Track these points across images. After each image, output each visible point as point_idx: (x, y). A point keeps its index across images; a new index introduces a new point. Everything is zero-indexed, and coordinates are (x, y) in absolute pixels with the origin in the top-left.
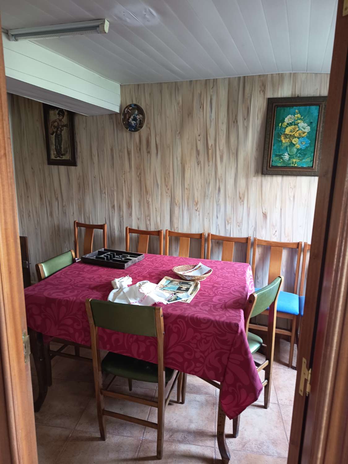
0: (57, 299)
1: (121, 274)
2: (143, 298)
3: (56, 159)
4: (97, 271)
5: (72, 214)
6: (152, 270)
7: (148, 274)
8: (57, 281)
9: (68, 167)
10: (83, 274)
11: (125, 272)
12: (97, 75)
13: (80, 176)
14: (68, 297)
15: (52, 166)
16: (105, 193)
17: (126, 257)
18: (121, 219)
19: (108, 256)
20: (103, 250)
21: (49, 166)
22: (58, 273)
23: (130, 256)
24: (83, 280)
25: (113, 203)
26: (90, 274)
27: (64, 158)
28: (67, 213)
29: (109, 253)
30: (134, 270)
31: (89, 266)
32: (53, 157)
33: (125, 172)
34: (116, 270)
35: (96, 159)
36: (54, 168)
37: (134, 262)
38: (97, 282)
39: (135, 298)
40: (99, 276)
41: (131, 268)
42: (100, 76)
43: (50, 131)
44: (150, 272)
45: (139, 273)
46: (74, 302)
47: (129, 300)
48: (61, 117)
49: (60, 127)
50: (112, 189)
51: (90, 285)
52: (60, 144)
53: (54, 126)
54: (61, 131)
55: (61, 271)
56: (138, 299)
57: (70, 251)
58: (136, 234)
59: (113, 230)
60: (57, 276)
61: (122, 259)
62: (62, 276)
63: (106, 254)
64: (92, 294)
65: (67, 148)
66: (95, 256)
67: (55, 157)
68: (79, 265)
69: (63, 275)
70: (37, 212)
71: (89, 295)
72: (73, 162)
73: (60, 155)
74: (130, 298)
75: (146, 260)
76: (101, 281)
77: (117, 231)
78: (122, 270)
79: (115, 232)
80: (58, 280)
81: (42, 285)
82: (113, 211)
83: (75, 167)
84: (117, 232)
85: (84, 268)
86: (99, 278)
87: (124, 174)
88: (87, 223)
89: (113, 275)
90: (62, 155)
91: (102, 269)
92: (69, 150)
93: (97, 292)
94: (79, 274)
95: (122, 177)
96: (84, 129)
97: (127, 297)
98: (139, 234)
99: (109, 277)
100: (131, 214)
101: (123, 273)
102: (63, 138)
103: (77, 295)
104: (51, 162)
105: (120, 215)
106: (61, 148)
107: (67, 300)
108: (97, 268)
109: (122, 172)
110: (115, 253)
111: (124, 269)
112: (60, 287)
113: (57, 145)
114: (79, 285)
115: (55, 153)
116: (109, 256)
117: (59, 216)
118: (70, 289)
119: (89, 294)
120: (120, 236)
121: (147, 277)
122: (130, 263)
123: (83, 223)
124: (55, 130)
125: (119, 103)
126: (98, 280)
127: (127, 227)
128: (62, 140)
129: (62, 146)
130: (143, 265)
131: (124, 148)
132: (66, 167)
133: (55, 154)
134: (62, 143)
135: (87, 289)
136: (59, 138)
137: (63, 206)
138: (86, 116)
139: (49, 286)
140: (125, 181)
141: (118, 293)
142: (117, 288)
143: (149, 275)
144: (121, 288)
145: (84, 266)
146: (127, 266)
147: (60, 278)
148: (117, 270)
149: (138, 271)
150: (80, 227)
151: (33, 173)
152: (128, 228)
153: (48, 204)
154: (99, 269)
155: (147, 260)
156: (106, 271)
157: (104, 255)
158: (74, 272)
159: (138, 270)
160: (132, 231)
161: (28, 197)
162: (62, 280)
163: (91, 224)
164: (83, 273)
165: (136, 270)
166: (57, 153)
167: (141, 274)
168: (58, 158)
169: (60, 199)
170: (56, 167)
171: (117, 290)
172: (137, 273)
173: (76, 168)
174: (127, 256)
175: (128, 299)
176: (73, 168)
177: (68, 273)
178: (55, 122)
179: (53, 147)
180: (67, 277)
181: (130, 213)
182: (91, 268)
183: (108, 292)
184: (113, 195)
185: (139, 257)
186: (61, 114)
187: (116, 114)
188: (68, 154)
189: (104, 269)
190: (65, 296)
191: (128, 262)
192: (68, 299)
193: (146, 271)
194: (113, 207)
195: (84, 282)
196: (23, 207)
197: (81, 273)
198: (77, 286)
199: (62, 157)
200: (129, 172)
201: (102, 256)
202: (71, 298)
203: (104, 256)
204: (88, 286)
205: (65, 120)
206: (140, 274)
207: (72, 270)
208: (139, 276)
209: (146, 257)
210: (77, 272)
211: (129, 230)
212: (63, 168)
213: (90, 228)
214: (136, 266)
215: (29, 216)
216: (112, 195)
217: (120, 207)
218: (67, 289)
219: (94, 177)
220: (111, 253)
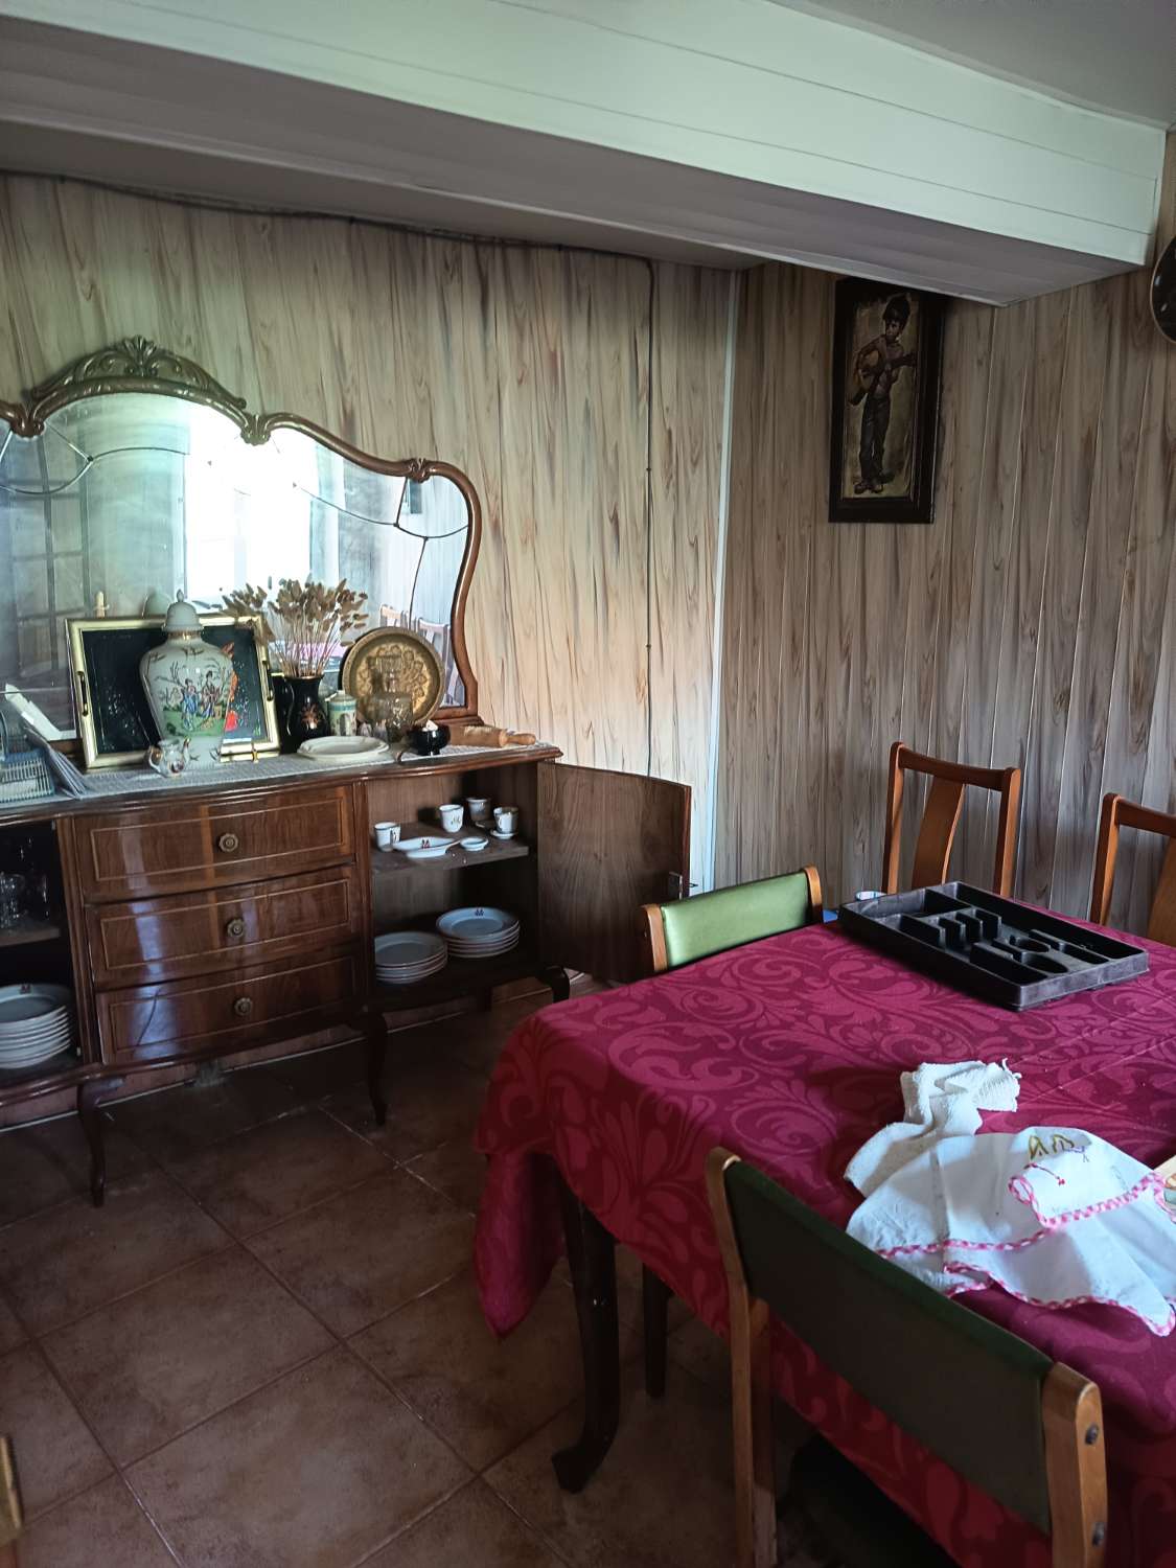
0: (644, 1087)
1: (988, 1035)
2: (1030, 1236)
3: (857, 496)
4: (883, 992)
5: (892, 713)
6: (1166, 1051)
7: (1133, 1070)
8: (695, 998)
9: (899, 526)
10: (815, 989)
11: (1013, 1028)
12: (1040, 100)
13: (938, 563)
14: (688, 1095)
15: (844, 526)
16: (1033, 635)
17: (1046, 950)
18: (1092, 754)
19: (959, 926)
20: (955, 888)
21: (832, 524)
22: (721, 957)
23: (1068, 951)
24: (799, 1018)
25: (1065, 679)
26: (844, 995)
27: (888, 491)
28: (875, 709)
29: (971, 911)
30: (1066, 1029)
31: (860, 956)
32: (849, 491)
33: (1139, 543)
34: (969, 1004)
35: (1011, 489)
36: (850, 532)
37: (1082, 983)
38: (854, 1049)
39: (990, 1215)
40: (879, 1018)
41: (1052, 1013)
42: (1059, 103)
43: (852, 389)
44: (1147, 1066)
45: (1082, 1054)
46: (703, 1127)
47: (946, 1221)
48: (894, 326)
49: (888, 367)
50: (1070, 619)
51: (814, 1055)
52: (879, 437)
53: (866, 369)
54: (891, 380)
55: (733, 954)
56: (1006, 1230)
57: (802, 870)
58: (1158, 836)
59: (1050, 799)
60: (709, 974)
61: (1018, 956)
62: (727, 979)
63: (954, 913)
64: (797, 1110)
65: (901, 450)
66: (899, 916)
67: (857, 492)
68: (824, 940)
69: (736, 972)
70: (776, 699)
71: (777, 1114)
72: (915, 509)
73: (874, 481)
74: (957, 1207)
75: (1156, 985)
76: (875, 1046)
77: (1068, 807)
78: (1000, 1014)
79: (1055, 809)
80: (701, 993)
81: (632, 1000)
82: (1061, 715)
83: (923, 526)
84: (1064, 812)
85: (836, 959)
86: (872, 1026)
87: (1134, 549)
88: (945, 758)
89: (943, 1033)
90: (884, 480)
91: (910, 986)
92: (909, 461)
93: (824, 1110)
94: (800, 985)
95: (1122, 562)
96: (980, 363)
97: (941, 1197)
98: (1167, 837)
99: (919, 1038)
100: (1142, 738)
101: (996, 1034)
102: (893, 412)
103: (725, 1097)
104: (842, 511)
105: (1090, 738)
106: (880, 451)
107: (677, 1109)
108: (890, 973)
109: (1126, 541)
110: (1000, 918)
111: (1014, 1009)
112: (689, 1029)
113: (868, 441)
114: (765, 1043)
115: (859, 473)
116: (963, 926)
117: (846, 717)
118: (721, 1053)
119: (782, 1104)
120: (1079, 831)
121: (1120, 1087)
122: (1050, 988)
123: (930, 754)
124: (867, 383)
125: (1147, 221)
126: (861, 1037)
127: (1115, 796)
128: (887, 420)
129: (886, 445)
130: (1125, 1008)
131: (1147, 430)
132: (890, 527)
133: (857, 478)
134: (888, 433)
135: (787, 1074)
136: (877, 411)
137: (864, 683)
138: (993, 307)
139: (653, 1013)
140: (1131, 584)
141: (916, 1146)
142: (918, 1120)
143: (1138, 1079)
144: (937, 1128)
145: (842, 950)
146: (1030, 998)
147: (717, 983)
148: (979, 1008)
149: (1084, 1040)
150: (916, 769)
151: (781, 554)
152: (1115, 801)
153: (813, 670)
154: (895, 980)
155: (1162, 983)
156: (925, 998)
157: (945, 915)
158: (785, 968)
159: (1087, 1035)
160: (1132, 815)
161: (755, 642)
162: (714, 998)
163: (960, 762)
164: (816, 985)
165: (1078, 1031)
166: (864, 475)
167: (1094, 1060)
168: (867, 494)
169: (855, 652)
170: (856, 528)
171: (916, 1129)
172: (1073, 1053)
173: (927, 530)
174: (1049, 941)
175: (944, 1208)
176: (916, 530)
177: (760, 969)
178: (869, 352)
179: (853, 453)
180: (744, 985)
181: (1139, 729)
182: (863, 966)
183: (875, 1124)
184: (1066, 647)
185: (1113, 962)
186: (896, 313)
187: (1129, 273)
188: (903, 477)
189: (920, 988)
190: (683, 1084)
191: (1045, 982)
192: (683, 1105)
193: (1130, 1053)
194: (1064, 698)
195: (797, 1035)
196: (736, 679)
197: (808, 980)
198: (755, 1046)
199: (878, 487)
200: (1161, 540)
201: (933, 920)
202: (697, 1104)
203: (943, 922)
204: (797, 1060)
205: (906, 337)
206: (1087, 1063)
207: (780, 958)
208: (1076, 1073)
209: (1154, 969)
210: (796, 974)
211: (1117, 807)
212: (879, 532)
213: (952, 777)
214: (1083, 1009)
215: (752, 710)
216: (1062, 645)
217: (1093, 702)
218: (709, 1046)
219: (997, 568)
220: (978, 913)
